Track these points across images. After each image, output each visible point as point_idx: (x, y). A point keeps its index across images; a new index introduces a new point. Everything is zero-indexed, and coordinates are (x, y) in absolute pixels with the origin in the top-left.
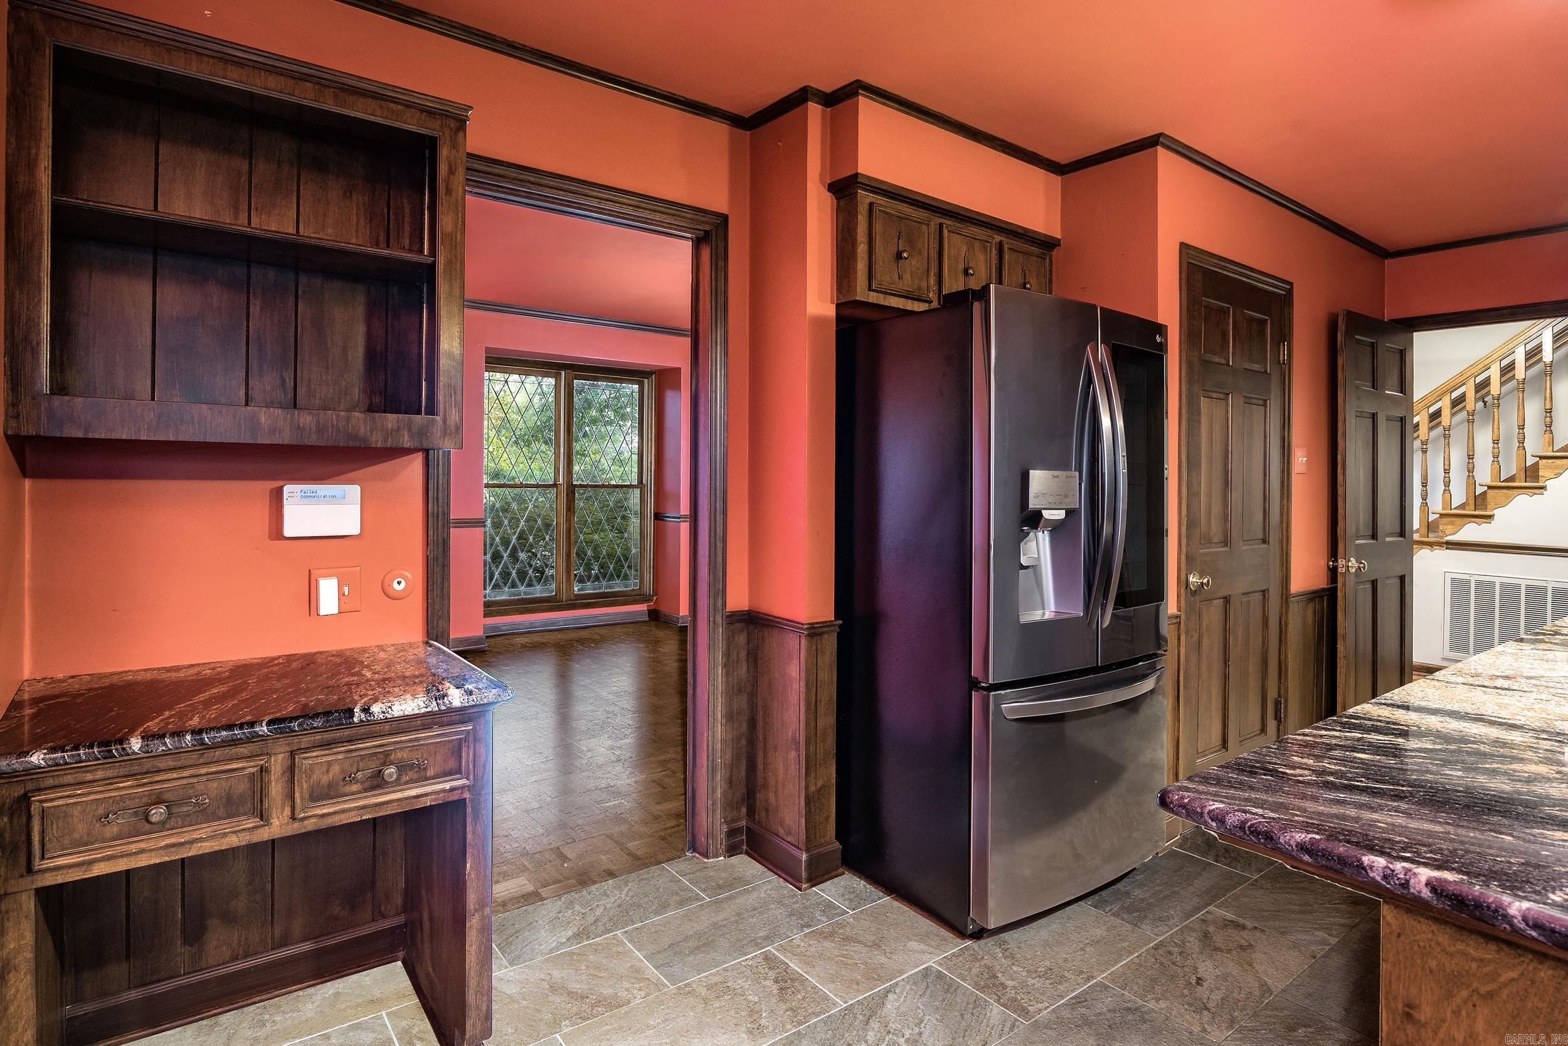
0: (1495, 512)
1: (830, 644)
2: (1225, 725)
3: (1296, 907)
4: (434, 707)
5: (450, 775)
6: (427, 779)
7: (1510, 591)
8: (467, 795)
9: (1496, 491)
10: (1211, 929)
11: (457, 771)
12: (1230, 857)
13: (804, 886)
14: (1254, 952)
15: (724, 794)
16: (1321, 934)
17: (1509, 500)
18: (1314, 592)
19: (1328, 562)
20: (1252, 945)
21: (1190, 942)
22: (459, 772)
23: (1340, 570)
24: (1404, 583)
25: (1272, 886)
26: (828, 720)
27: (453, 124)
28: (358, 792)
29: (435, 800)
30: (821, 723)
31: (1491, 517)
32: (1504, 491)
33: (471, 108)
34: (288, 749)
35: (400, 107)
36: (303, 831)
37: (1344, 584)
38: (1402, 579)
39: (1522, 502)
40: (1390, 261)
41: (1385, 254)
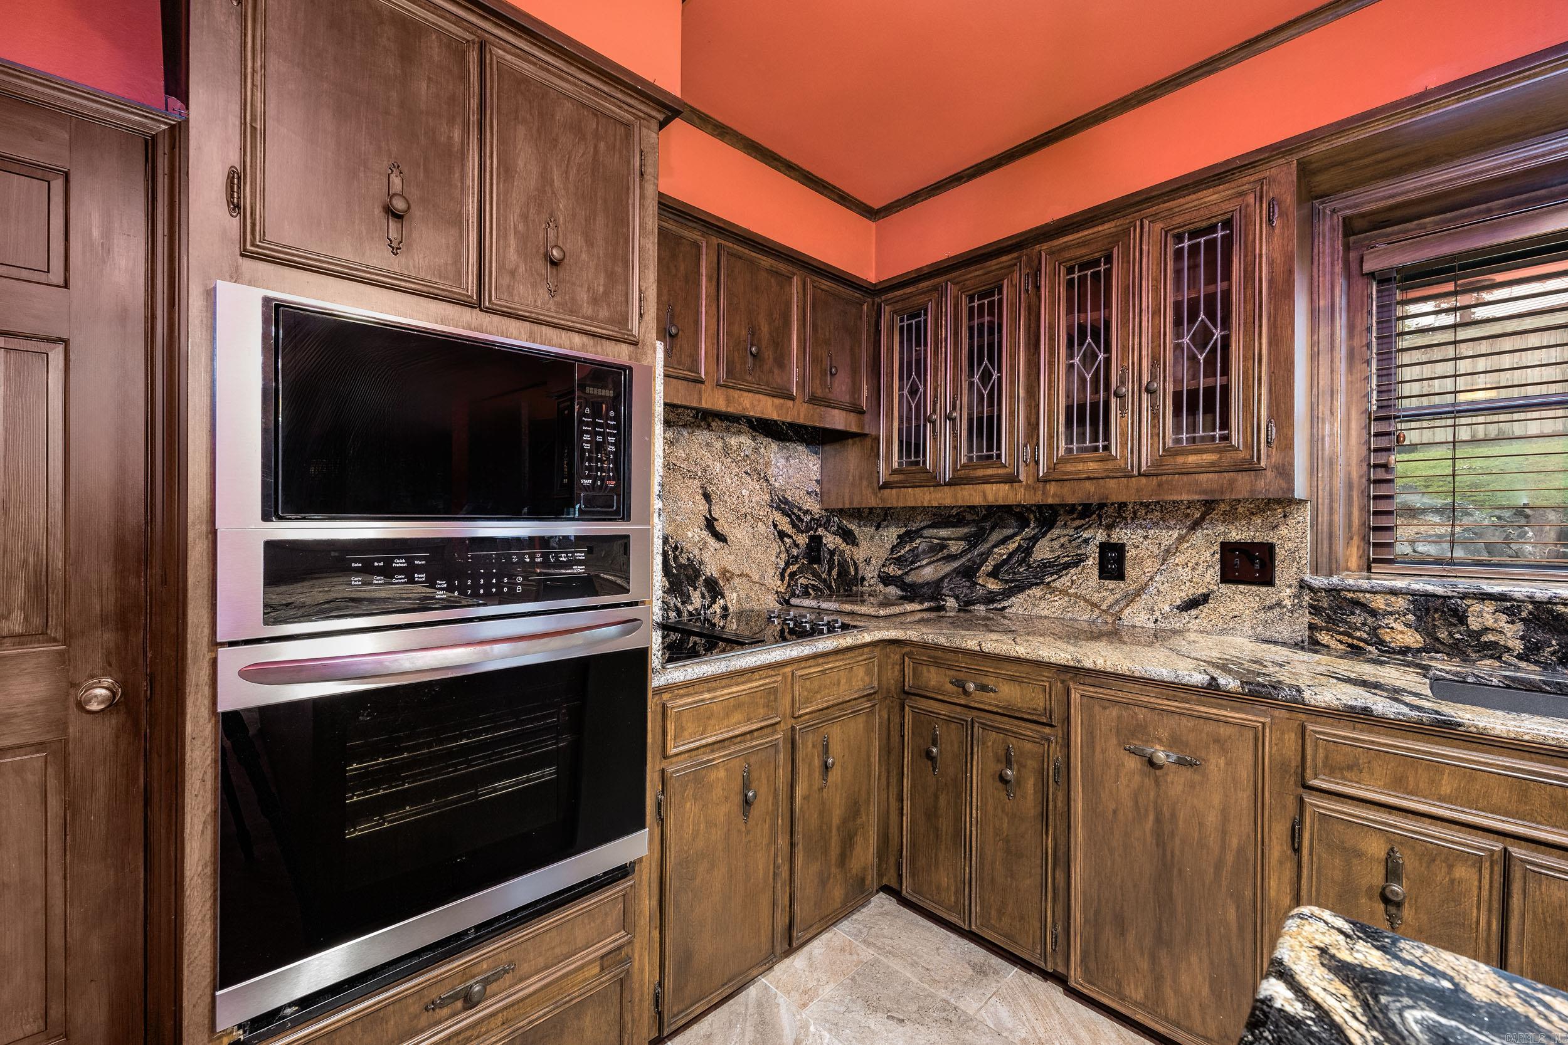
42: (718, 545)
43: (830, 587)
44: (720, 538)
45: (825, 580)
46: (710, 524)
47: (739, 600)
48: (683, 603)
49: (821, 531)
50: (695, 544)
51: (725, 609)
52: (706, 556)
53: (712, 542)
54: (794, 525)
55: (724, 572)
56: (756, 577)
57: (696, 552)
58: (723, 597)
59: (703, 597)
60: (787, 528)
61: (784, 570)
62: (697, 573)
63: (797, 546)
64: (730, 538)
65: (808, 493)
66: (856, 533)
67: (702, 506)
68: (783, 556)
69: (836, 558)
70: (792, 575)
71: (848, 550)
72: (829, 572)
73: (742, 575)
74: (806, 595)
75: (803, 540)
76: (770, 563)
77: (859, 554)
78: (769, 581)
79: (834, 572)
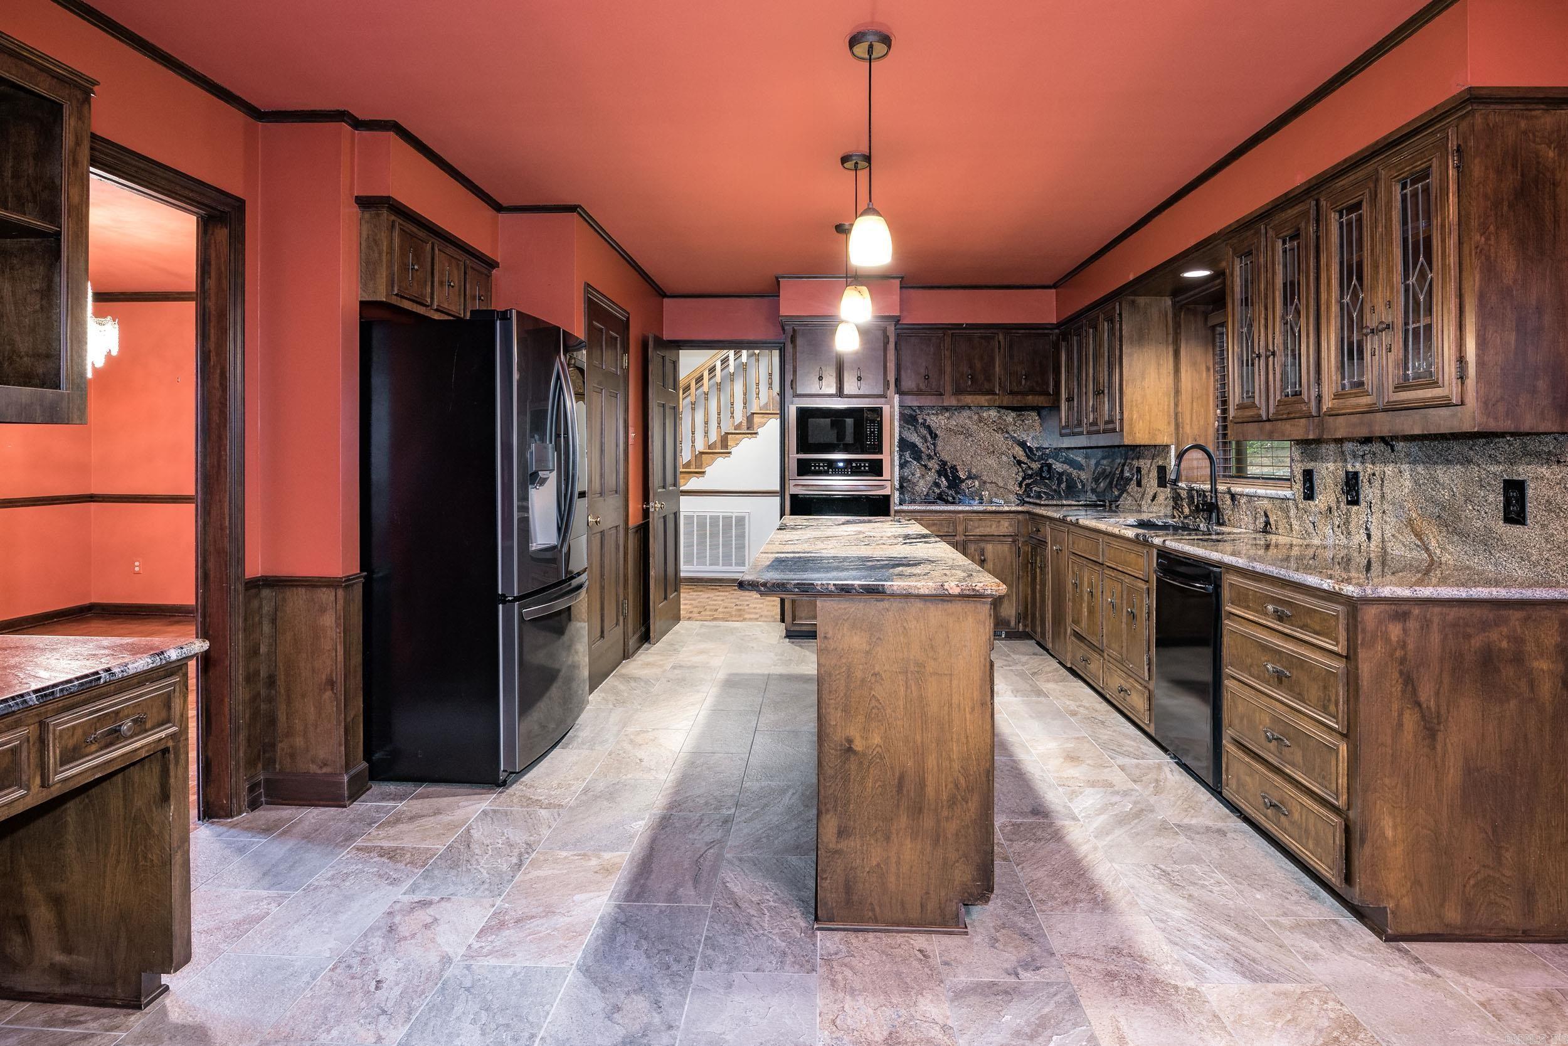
1: (358, 592)
2: (602, 621)
4: (158, 662)
5: (163, 724)
6: (146, 731)
7: (714, 520)
8: (170, 744)
9: (707, 456)
11: (167, 721)
13: (348, 803)
15: (245, 753)
17: (713, 460)
18: (639, 526)
19: (644, 505)
22: (168, 721)
23: (651, 511)
24: (676, 515)
26: (357, 659)
27: (79, 95)
28: (97, 751)
29: (147, 751)
30: (353, 662)
31: (703, 473)
32: (712, 455)
33: (97, 83)
34: (37, 719)
35: (33, 69)
36: (50, 798)
37: (653, 519)
38: (675, 514)
39: (720, 461)
40: (666, 300)
41: (664, 295)
43: (1059, 494)
45: (1054, 490)
47: (989, 495)
48: (956, 493)
49: (1051, 461)
51: (981, 499)
54: (1029, 457)
56: (1001, 484)
60: (1023, 458)
61: (1022, 482)
63: (1031, 469)
66: (1083, 462)
68: (1021, 474)
69: (1064, 477)
70: (1028, 485)
71: (1075, 473)
72: (1059, 485)
73: (992, 483)
74: (1039, 497)
75: (1036, 466)
76: (1011, 478)
77: (1083, 476)
78: (1010, 487)
79: (1063, 486)
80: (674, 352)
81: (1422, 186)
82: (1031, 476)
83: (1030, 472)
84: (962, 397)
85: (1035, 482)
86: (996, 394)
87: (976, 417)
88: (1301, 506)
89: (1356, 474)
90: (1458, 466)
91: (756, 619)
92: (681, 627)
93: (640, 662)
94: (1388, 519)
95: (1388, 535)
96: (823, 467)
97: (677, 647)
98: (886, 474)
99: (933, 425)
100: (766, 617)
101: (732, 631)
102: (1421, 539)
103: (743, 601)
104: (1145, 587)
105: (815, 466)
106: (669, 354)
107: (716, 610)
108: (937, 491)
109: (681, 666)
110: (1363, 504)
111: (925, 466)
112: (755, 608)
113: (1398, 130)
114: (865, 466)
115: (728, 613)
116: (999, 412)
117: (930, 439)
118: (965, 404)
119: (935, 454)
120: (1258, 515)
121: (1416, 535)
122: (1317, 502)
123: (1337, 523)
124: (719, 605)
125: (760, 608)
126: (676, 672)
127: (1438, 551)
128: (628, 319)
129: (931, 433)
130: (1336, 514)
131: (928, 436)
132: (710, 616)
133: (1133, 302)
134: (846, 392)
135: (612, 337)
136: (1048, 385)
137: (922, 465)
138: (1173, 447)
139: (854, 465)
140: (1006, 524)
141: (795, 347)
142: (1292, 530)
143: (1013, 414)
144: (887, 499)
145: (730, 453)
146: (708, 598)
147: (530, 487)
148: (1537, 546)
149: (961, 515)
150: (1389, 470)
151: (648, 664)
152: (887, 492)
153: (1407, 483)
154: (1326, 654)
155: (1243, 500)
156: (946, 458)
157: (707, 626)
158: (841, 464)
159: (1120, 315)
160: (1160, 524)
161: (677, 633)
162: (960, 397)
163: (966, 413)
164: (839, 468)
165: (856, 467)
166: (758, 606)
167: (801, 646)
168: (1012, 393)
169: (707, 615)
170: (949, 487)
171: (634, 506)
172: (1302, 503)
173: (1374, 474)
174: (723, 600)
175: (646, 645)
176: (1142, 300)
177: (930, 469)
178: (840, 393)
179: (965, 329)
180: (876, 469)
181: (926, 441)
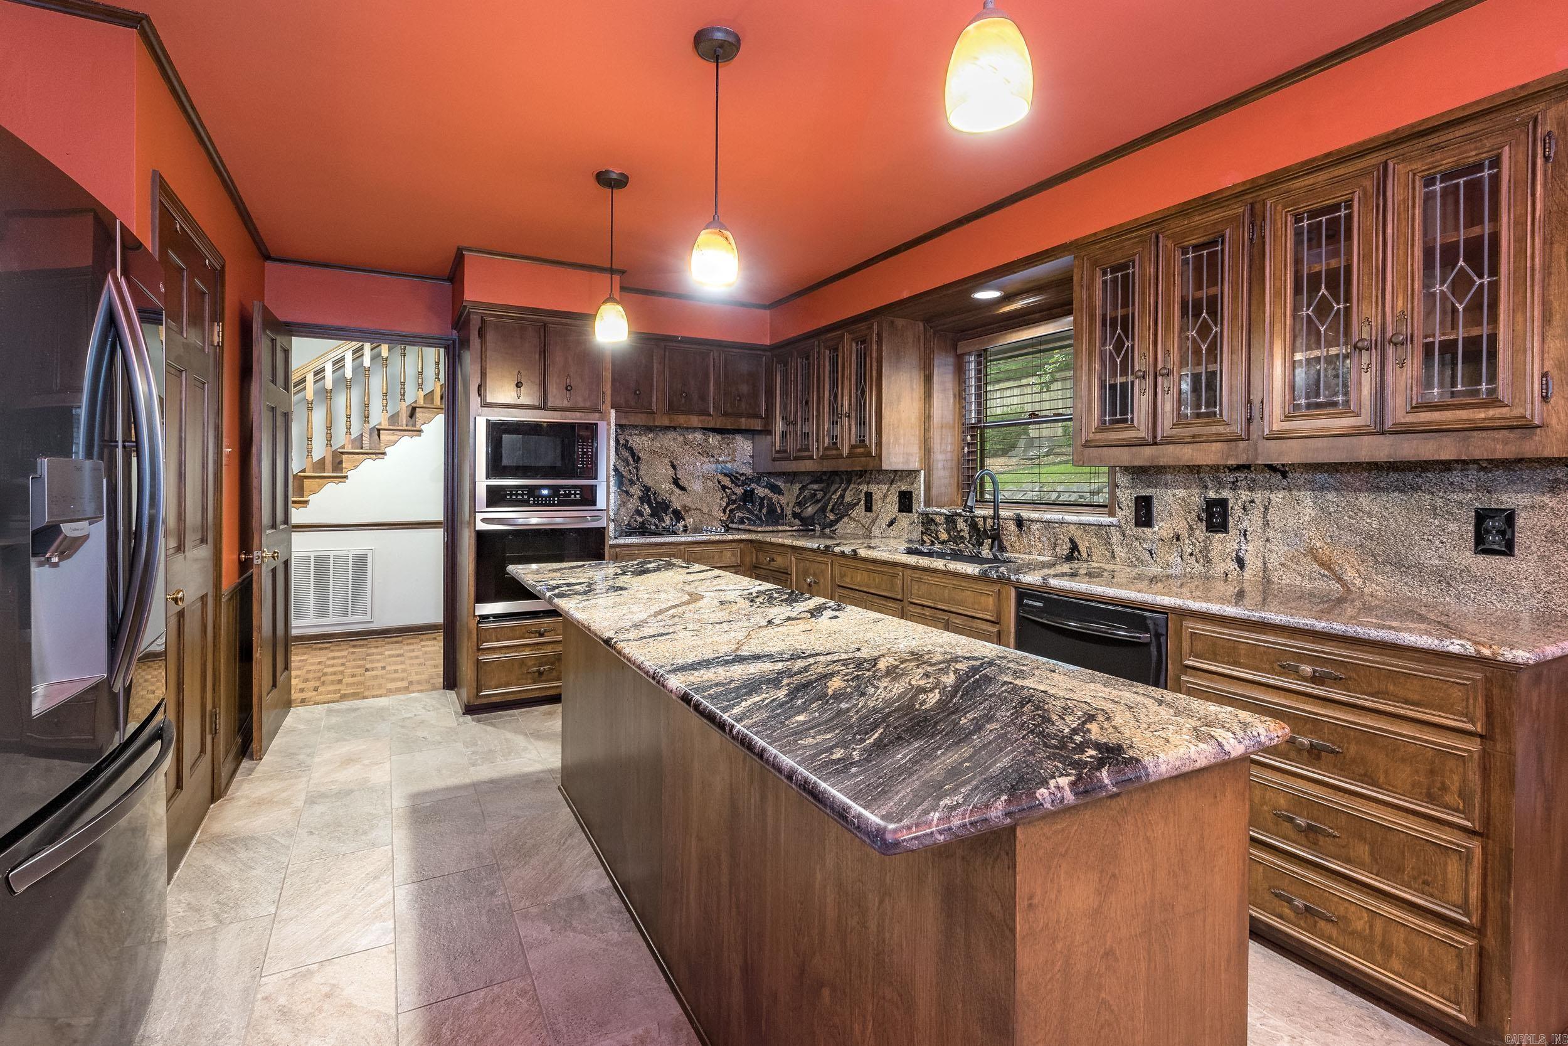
0: (310, 498)
3: (336, 916)
9: (311, 480)
10: (282, 1001)
12: (232, 908)
14: (342, 990)
16: (378, 925)
17: (321, 487)
18: (236, 587)
19: (239, 555)
20: (334, 985)
21: (274, 1034)
23: (255, 562)
24: (287, 563)
25: (298, 910)
31: (307, 502)
32: (317, 480)
37: (258, 575)
38: (285, 562)
39: (331, 487)
40: (269, 264)
41: (267, 257)
42: (680, 492)
43: (760, 519)
44: (683, 489)
45: (757, 515)
46: (676, 482)
47: (694, 522)
48: (659, 521)
49: (753, 486)
50: (667, 492)
51: (685, 526)
52: (673, 498)
53: (677, 490)
54: (733, 482)
55: (685, 507)
56: (706, 510)
57: (667, 495)
58: (684, 520)
59: (672, 519)
60: (728, 483)
61: (726, 507)
62: (668, 507)
63: (736, 494)
64: (689, 489)
65: (743, 463)
66: (782, 487)
67: (671, 472)
68: (725, 499)
69: (765, 502)
70: (731, 511)
71: (775, 498)
72: (760, 510)
73: (696, 509)
74: (742, 521)
75: (739, 491)
76: (715, 504)
77: (783, 500)
78: (715, 513)
79: (764, 511)
80: (287, 338)
81: (1464, 182)
82: (734, 502)
83: (734, 497)
84: (675, 417)
85: (738, 508)
86: (710, 415)
87: (681, 439)
88: (1128, 532)
89: (1223, 503)
90: (1396, 494)
91: (406, 689)
92: (294, 718)
93: (243, 802)
94: (1274, 548)
95: (1273, 561)
96: (522, 495)
97: (301, 757)
98: (601, 503)
99: (636, 447)
100: (419, 683)
101: (381, 713)
102: (1329, 569)
103: (372, 662)
104: (995, 630)
105: (511, 495)
106: (280, 340)
107: (340, 681)
108: (640, 519)
109: (323, 795)
110: (1232, 532)
111: (627, 492)
112: (396, 671)
113: (1443, 114)
114: (575, 494)
115: (359, 683)
116: (704, 434)
117: (632, 463)
118: (677, 424)
119: (638, 479)
120: (1060, 542)
121: (1321, 564)
122: (1156, 529)
123: (1189, 551)
124: (342, 672)
125: (404, 671)
126: (319, 809)
127: (1359, 582)
128: (223, 267)
129: (633, 455)
130: (1187, 541)
131: (630, 458)
132: (335, 692)
133: (892, 322)
134: (550, 404)
135: (197, 289)
136: (759, 406)
137: (623, 491)
138: (922, 472)
139: (562, 492)
140: (729, 554)
141: (483, 343)
142: (1114, 557)
143: (719, 437)
144: (601, 533)
145: (346, 477)
146: (320, 663)
147: (33, 562)
148: (1532, 578)
149: (682, 547)
150: (1277, 497)
151: (260, 802)
152: (602, 523)
153: (1308, 511)
154: (1434, 730)
155: (1034, 527)
156: (650, 483)
157: (338, 711)
158: (545, 492)
159: (879, 335)
160: (926, 551)
161: (293, 730)
162: (672, 416)
163: (671, 435)
164: (543, 496)
165: (565, 495)
166: (399, 667)
167: (494, 725)
168: (726, 414)
169: (329, 693)
170: (652, 515)
171: (230, 557)
172: (1131, 529)
173: (1252, 501)
174: (343, 664)
175: (245, 764)
176: (900, 322)
177: (632, 496)
178: (543, 407)
179: (680, 342)
180: (588, 498)
181: (628, 464)
